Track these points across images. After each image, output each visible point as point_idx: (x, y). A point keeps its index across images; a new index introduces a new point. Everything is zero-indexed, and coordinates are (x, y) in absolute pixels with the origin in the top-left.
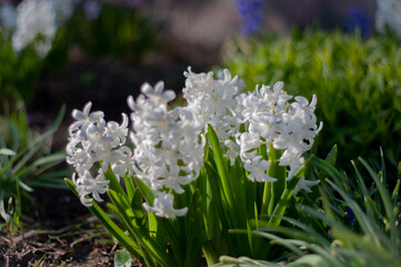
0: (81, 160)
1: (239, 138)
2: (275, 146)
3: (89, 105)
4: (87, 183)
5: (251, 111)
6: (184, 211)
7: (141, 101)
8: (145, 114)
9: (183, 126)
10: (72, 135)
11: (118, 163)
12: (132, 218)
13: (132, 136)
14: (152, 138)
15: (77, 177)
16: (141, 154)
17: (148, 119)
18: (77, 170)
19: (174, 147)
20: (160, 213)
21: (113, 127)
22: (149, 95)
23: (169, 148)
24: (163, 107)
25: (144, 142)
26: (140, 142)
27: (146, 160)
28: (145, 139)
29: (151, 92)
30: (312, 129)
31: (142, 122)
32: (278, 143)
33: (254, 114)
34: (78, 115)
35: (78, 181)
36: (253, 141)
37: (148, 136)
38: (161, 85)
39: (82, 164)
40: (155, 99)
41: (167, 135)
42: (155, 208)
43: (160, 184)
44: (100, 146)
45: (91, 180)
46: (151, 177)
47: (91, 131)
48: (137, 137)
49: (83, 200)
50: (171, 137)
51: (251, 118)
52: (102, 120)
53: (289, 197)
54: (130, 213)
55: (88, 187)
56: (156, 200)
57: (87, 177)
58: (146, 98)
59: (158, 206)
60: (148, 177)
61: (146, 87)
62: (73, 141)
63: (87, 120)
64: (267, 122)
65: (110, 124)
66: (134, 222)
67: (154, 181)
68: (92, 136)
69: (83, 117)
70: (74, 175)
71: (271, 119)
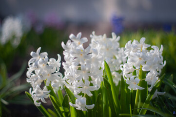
0: (35, 79)
1: (122, 67)
2: (143, 70)
3: (40, 48)
4: (38, 92)
5: (130, 51)
6: (93, 106)
7: (69, 43)
8: (71, 50)
9: (92, 57)
10: (29, 66)
11: (55, 82)
12: (63, 112)
13: (63, 64)
14: (75, 64)
15: (32, 90)
16: (68, 74)
17: (73, 53)
18: (32, 86)
19: (87, 69)
20: (79, 108)
21: (53, 61)
22: (73, 40)
23: (84, 70)
24: (81, 46)
25: (70, 67)
26: (68, 67)
27: (71, 77)
28: (71, 65)
29: (75, 38)
30: (161, 64)
31: (69, 55)
32: (145, 68)
33: (131, 52)
34: (33, 54)
35: (33, 92)
36: (130, 68)
37: (73, 63)
38: (80, 34)
39: (35, 81)
40: (77, 42)
41: (83, 62)
42: (76, 105)
43: (79, 91)
44: (46, 71)
45: (40, 91)
46: (74, 87)
47: (41, 63)
48: (66, 64)
49: (35, 103)
50: (85, 63)
51: (129, 55)
52: (46, 57)
53: (151, 99)
54: (61, 109)
55: (38, 95)
56: (77, 100)
57: (38, 89)
58: (72, 41)
59: (78, 103)
60: (72, 87)
61: (71, 36)
62: (31, 69)
63: (38, 57)
64: (139, 56)
65: (51, 60)
66: (64, 114)
67: (76, 89)
68: (41, 66)
69: (36, 56)
70: (31, 89)
71: (141, 54)
